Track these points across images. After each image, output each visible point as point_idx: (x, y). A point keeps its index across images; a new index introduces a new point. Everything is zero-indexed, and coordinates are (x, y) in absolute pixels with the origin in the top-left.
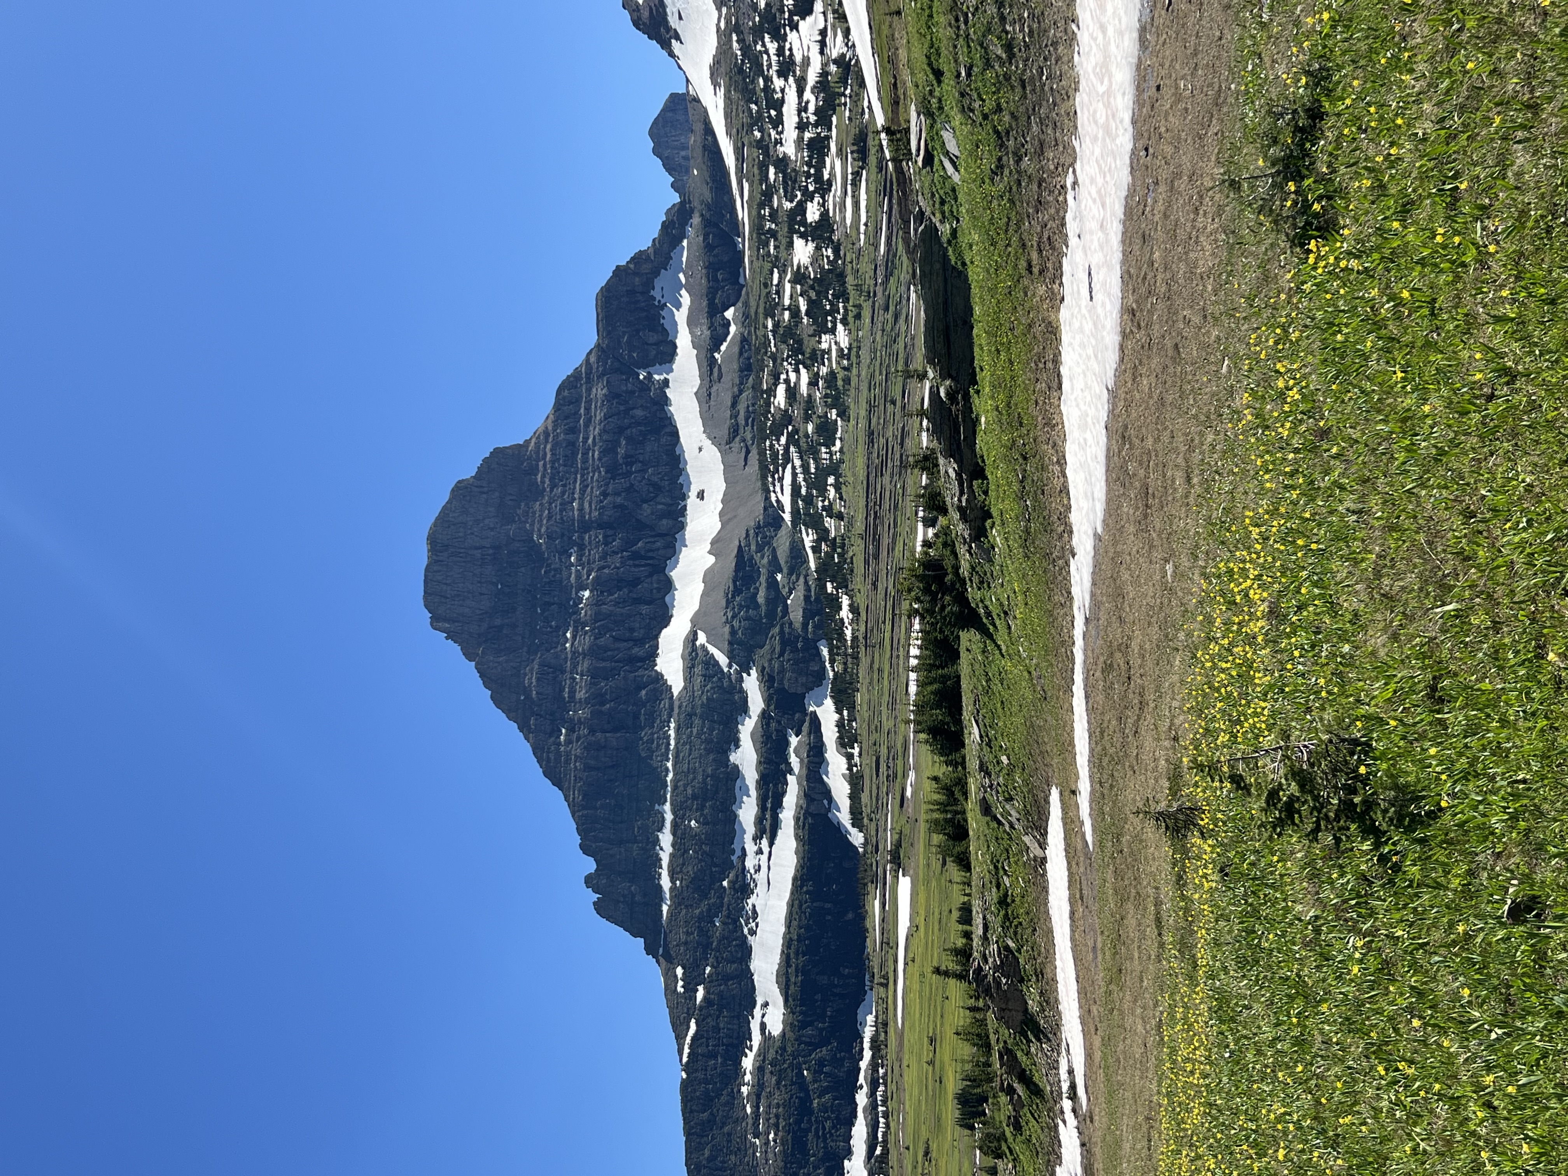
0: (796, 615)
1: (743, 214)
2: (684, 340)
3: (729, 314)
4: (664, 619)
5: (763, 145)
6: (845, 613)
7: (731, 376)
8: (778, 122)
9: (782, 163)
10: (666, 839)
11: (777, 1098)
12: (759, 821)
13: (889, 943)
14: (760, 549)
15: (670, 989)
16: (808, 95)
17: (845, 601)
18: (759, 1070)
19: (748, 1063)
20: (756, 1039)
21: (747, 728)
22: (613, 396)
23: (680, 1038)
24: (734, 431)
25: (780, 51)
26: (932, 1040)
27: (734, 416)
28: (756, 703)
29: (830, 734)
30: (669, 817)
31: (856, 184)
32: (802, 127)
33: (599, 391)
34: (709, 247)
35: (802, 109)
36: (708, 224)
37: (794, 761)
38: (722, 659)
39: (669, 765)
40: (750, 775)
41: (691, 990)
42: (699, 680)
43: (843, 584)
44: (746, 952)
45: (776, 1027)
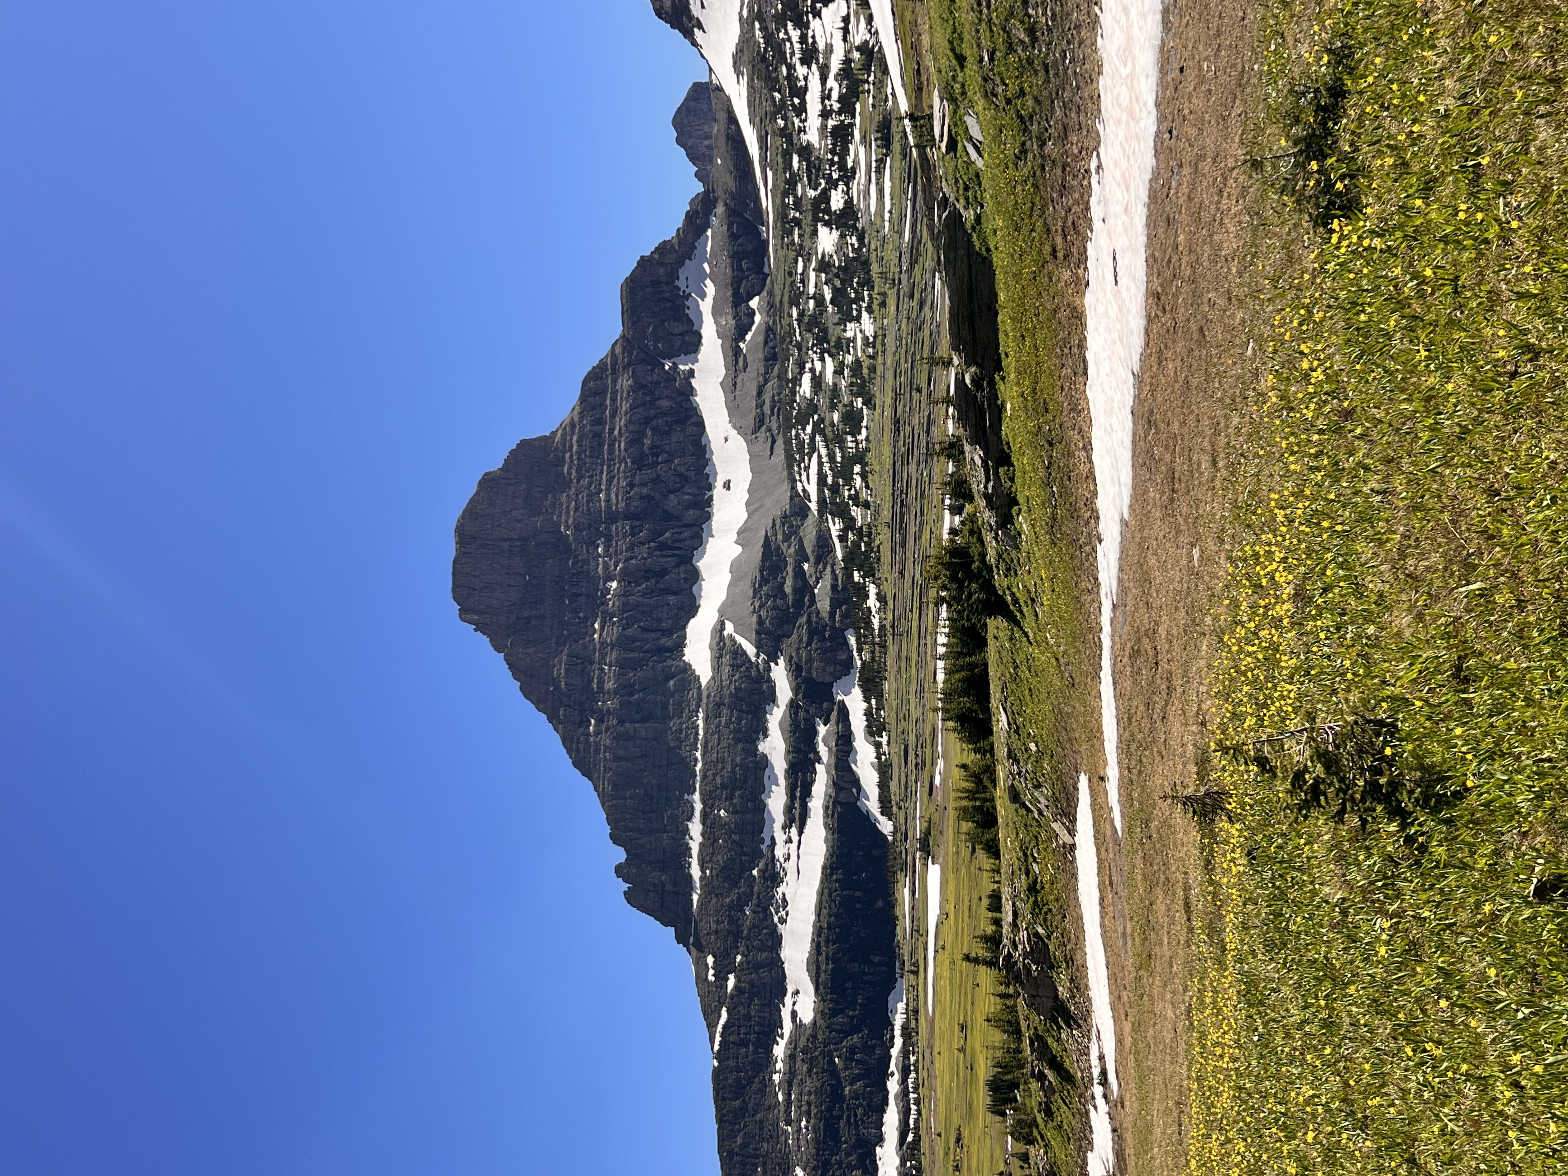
0: (824, 604)
1: (767, 203)
2: (709, 330)
3: (754, 303)
4: (692, 609)
5: (786, 134)
6: (872, 602)
7: (756, 366)
8: (801, 110)
9: (806, 151)
10: (695, 828)
11: (808, 1086)
12: (789, 810)
13: (919, 931)
14: (787, 538)
15: (701, 978)
16: (831, 83)
17: (872, 590)
18: (791, 1058)
19: (779, 1050)
20: (787, 1027)
21: (776, 717)
22: (639, 386)
23: (711, 1026)
24: (760, 421)
25: (803, 39)
26: (963, 1027)
27: (760, 406)
28: (784, 691)
29: (858, 723)
30: (698, 807)
31: (880, 171)
32: (825, 114)
33: (625, 382)
34: (733, 237)
35: (825, 96)
36: (732, 213)
37: (823, 750)
38: (750, 649)
39: (698, 754)
40: (779, 764)
41: (721, 978)
42: (726, 670)
43: (870, 573)
44: (776, 941)
45: (807, 1015)
